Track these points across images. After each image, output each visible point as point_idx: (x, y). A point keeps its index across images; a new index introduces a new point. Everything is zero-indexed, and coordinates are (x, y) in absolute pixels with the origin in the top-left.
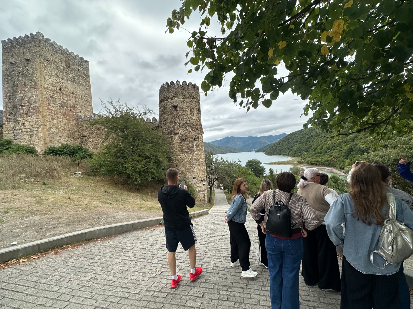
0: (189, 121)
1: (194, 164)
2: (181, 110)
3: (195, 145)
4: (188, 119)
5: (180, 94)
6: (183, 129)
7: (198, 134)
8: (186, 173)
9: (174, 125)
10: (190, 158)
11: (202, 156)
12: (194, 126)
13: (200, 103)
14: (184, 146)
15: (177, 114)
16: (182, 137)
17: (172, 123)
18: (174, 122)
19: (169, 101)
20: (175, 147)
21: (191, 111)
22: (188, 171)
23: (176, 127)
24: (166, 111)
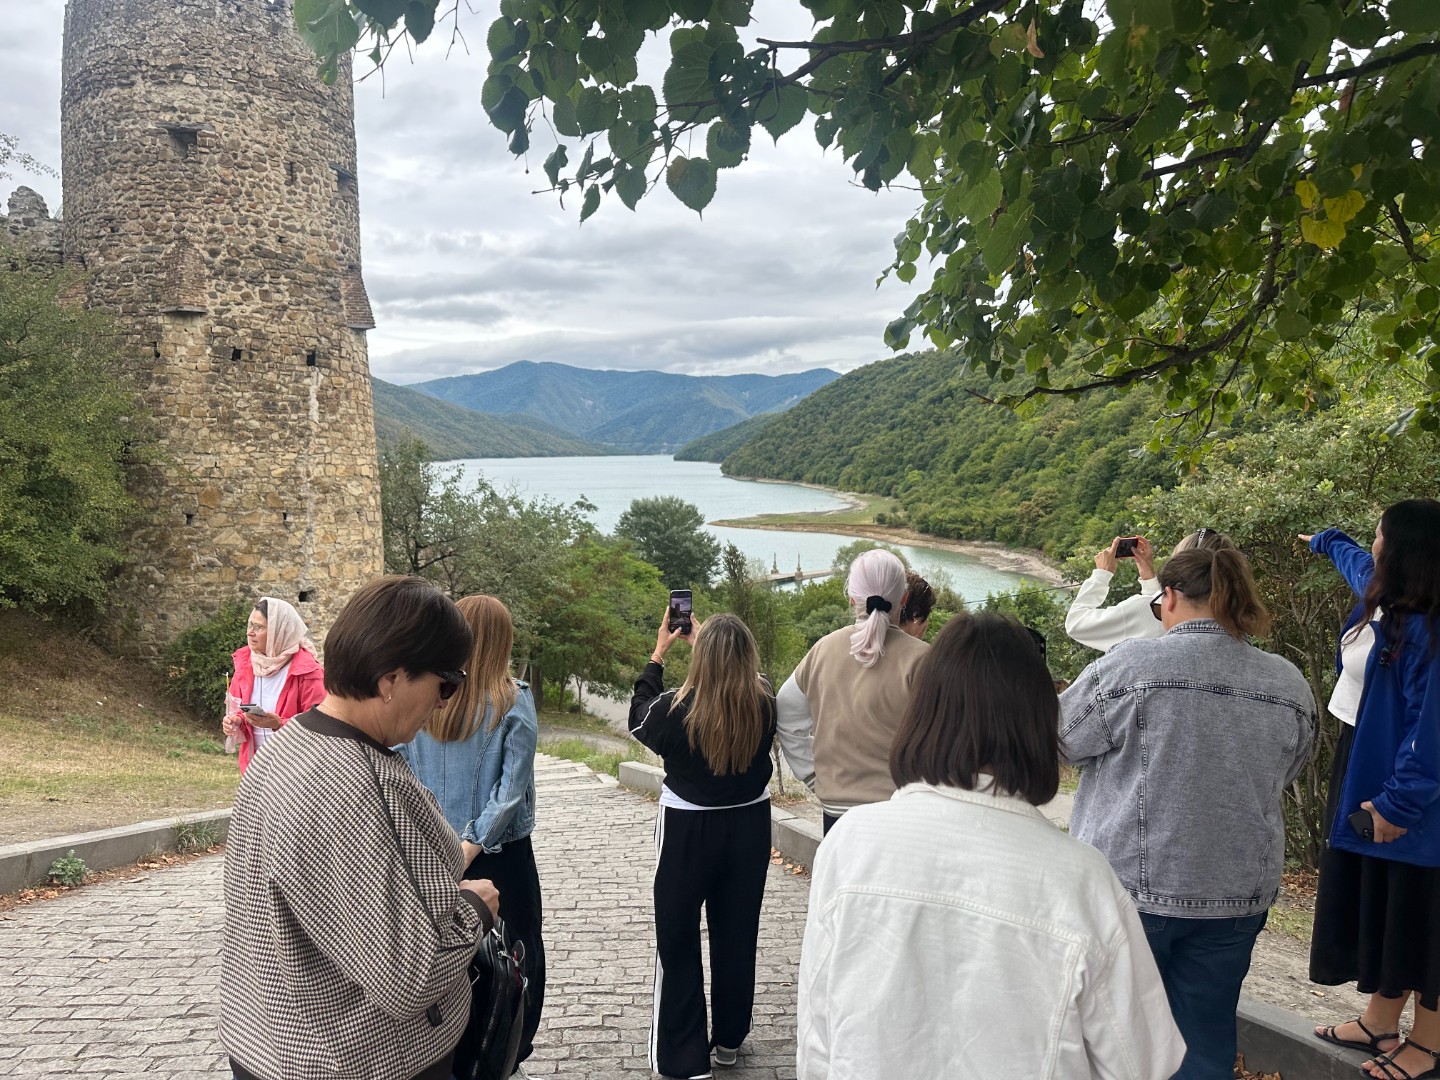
0: (280, 240)
1: (303, 511)
2: (221, 162)
3: (313, 396)
4: (274, 224)
5: (217, 54)
6: (240, 288)
7: (339, 326)
8: (249, 561)
9: (175, 257)
10: (278, 471)
11: (360, 461)
12: (310, 277)
13: (352, 135)
14: (243, 399)
15: (195, 186)
16: (224, 336)
17: (158, 239)
18: (173, 234)
19: (141, 87)
20: (181, 399)
21: (292, 181)
22: (262, 553)
23: (188, 266)
24: (117, 156)
